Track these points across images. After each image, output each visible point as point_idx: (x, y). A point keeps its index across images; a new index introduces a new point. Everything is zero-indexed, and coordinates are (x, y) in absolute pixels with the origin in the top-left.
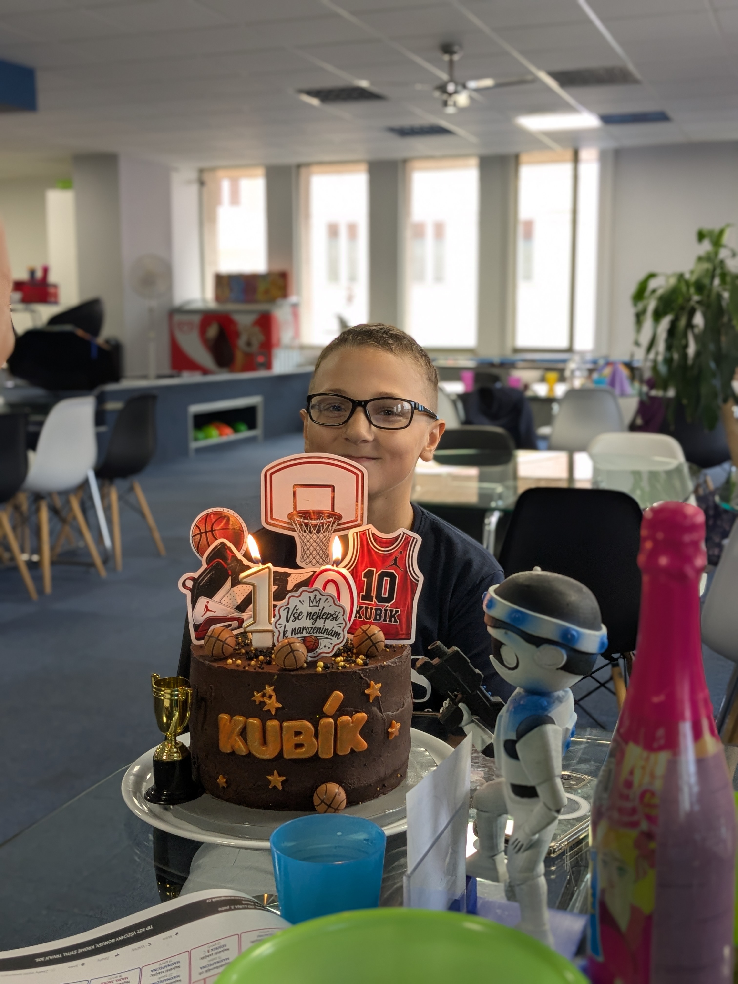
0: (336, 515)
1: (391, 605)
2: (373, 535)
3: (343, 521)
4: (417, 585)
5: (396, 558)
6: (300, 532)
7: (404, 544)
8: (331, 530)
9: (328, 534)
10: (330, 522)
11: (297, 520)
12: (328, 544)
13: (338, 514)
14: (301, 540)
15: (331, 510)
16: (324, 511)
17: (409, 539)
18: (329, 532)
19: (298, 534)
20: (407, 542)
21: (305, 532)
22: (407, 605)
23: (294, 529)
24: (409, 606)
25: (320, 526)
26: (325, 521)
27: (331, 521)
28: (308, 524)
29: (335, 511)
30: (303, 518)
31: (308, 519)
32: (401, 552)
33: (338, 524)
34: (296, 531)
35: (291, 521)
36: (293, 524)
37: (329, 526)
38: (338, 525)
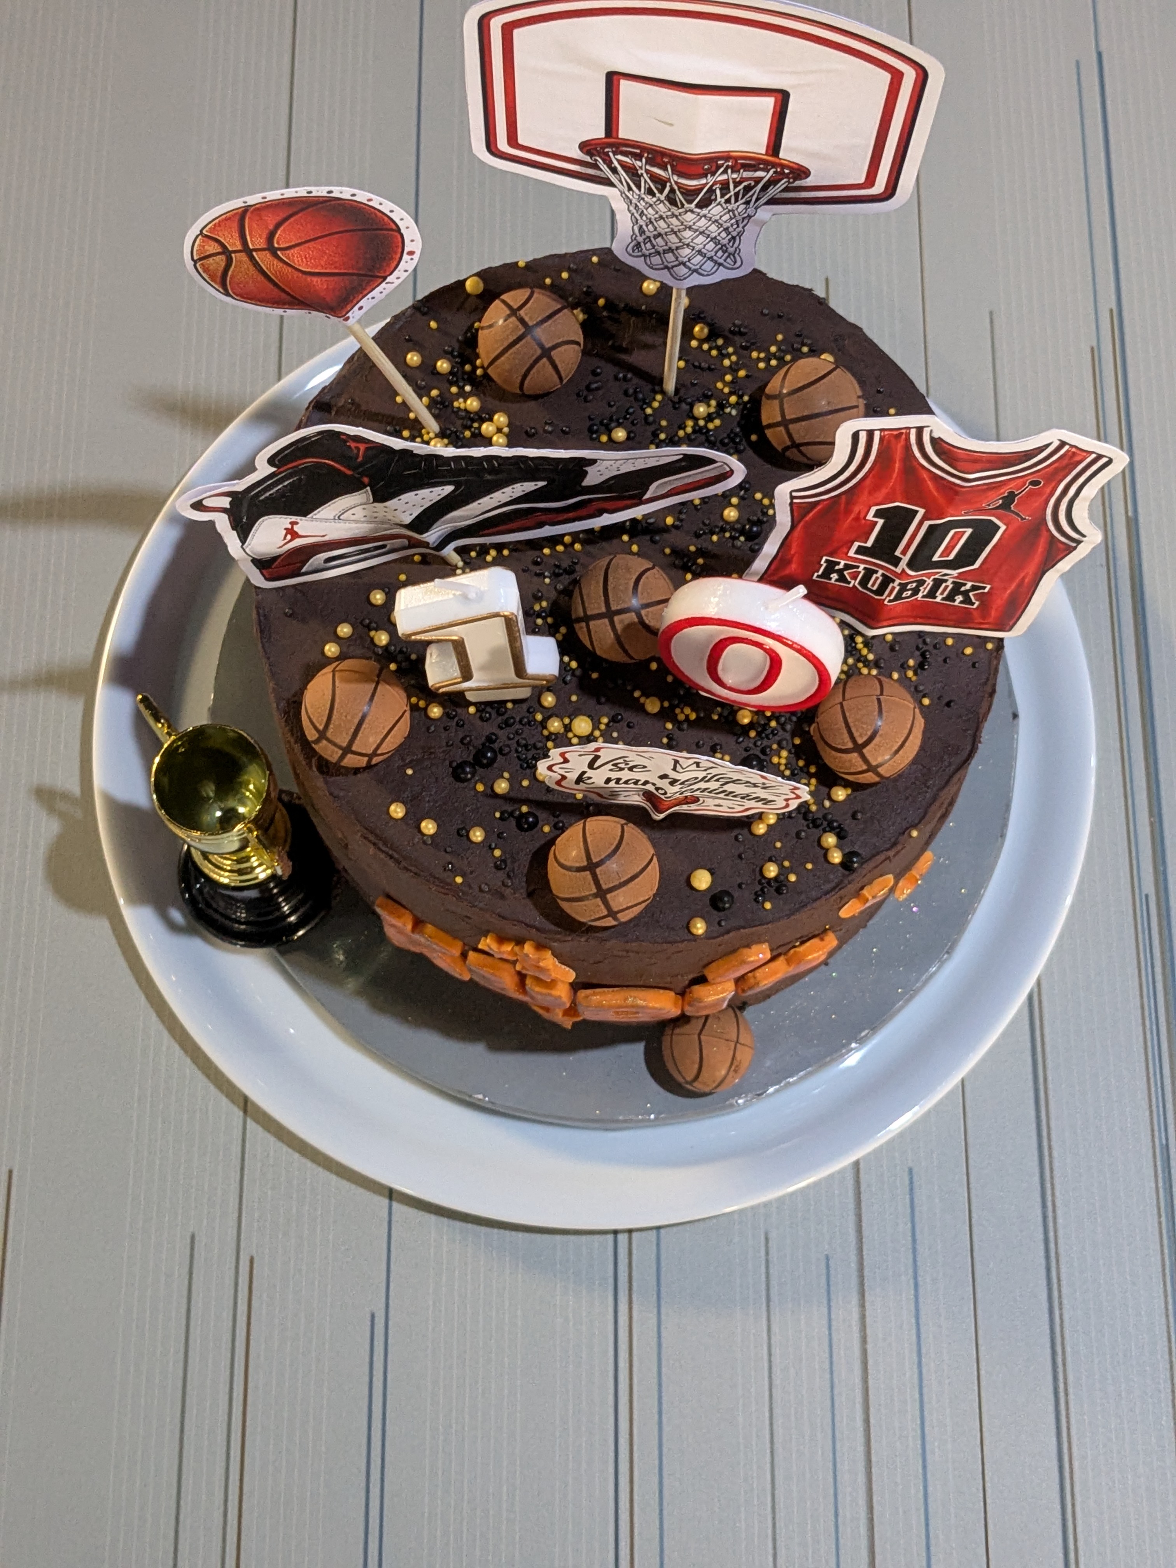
0: (783, 166)
1: (960, 574)
2: (936, 442)
3: (809, 182)
4: (1070, 550)
5: (1011, 496)
6: (630, 189)
7: (1053, 466)
8: (757, 199)
9: (743, 206)
10: (758, 181)
11: (618, 161)
12: (740, 229)
13: (791, 165)
14: (632, 208)
15: (764, 152)
16: (732, 154)
17: (1077, 458)
18: (747, 203)
19: (622, 193)
20: (1067, 465)
21: (650, 192)
22: (1017, 581)
23: (608, 179)
24: (1026, 580)
25: (715, 191)
26: (735, 176)
27: (762, 178)
28: (666, 182)
29: (781, 155)
30: (644, 160)
31: (665, 169)
32: (1035, 483)
33: (787, 187)
34: (611, 184)
35: (596, 160)
36: (604, 167)
37: (748, 189)
38: (786, 190)
